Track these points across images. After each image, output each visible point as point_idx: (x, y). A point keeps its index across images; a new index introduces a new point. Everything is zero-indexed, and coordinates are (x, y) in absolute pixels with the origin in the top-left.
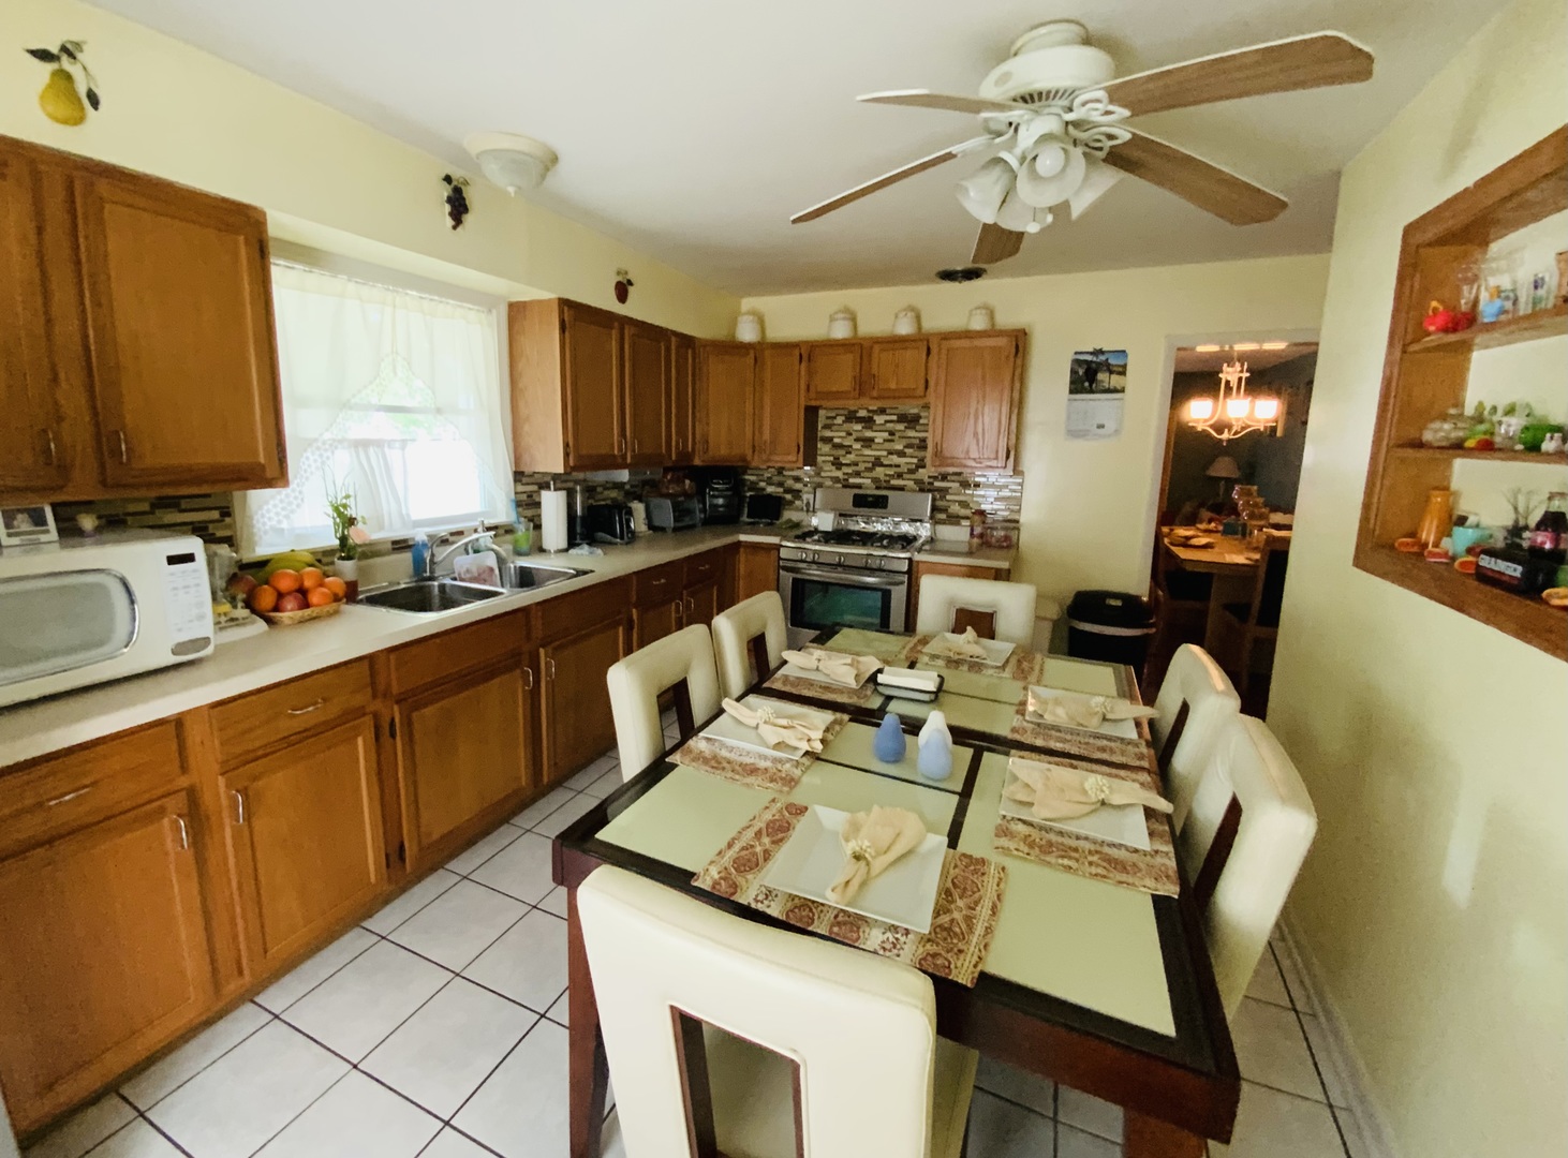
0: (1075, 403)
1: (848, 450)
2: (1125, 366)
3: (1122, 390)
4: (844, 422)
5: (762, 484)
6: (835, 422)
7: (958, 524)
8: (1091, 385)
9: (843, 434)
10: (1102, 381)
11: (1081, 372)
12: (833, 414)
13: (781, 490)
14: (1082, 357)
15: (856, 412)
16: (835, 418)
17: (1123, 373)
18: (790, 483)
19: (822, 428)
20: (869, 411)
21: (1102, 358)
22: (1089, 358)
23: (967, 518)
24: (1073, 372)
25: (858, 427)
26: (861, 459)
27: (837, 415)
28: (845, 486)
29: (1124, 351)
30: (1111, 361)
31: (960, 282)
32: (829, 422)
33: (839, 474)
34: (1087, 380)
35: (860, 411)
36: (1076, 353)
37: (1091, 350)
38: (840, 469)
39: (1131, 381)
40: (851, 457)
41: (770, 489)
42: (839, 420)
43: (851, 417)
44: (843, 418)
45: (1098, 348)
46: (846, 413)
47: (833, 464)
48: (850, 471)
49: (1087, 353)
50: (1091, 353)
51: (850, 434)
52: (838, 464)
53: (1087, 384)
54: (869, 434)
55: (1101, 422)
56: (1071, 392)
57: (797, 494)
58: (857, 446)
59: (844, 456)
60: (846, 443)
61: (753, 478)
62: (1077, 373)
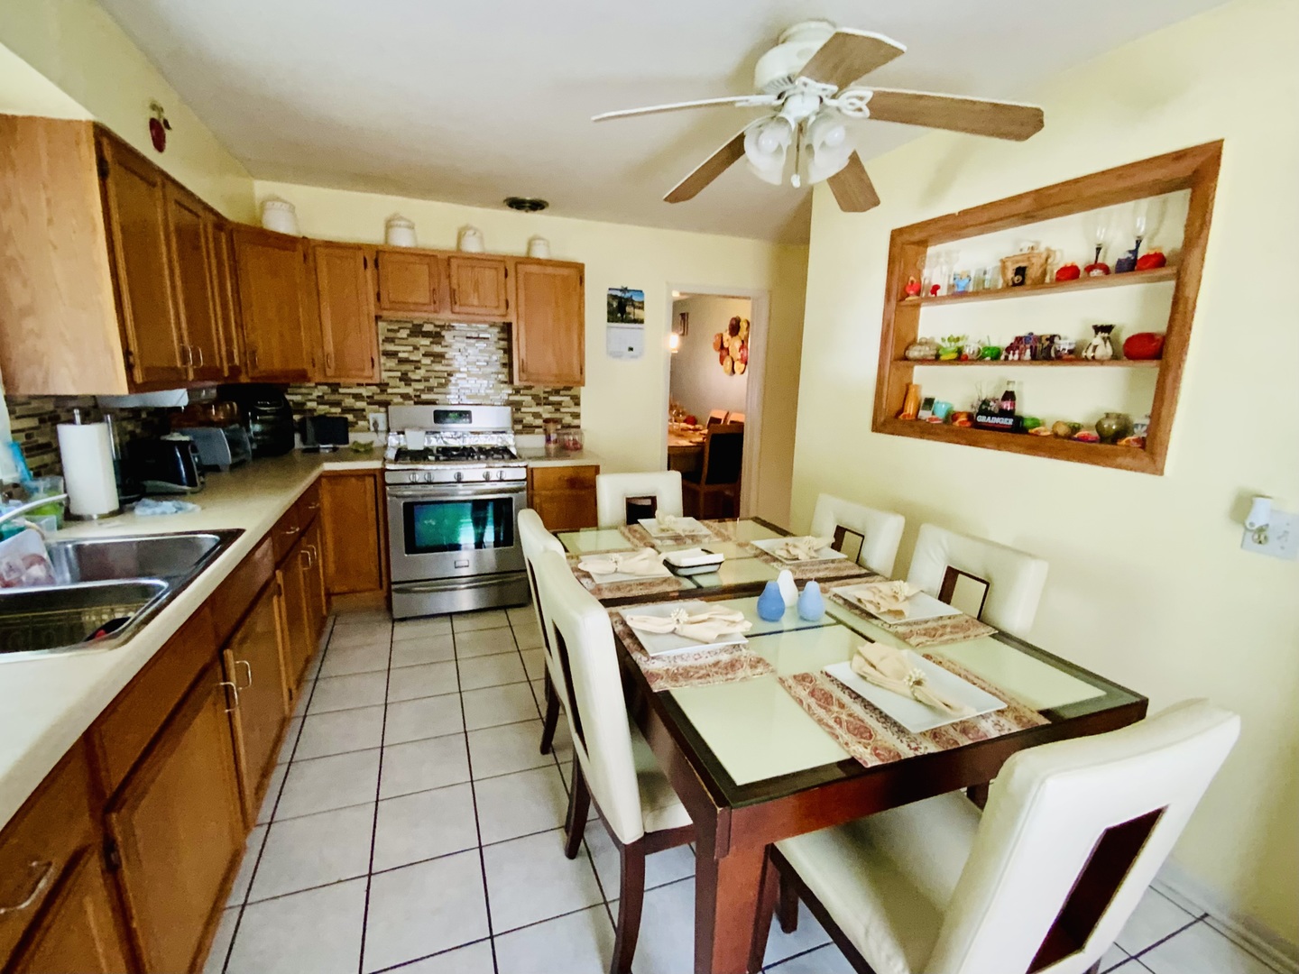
0: (613, 330)
1: (417, 365)
2: (643, 303)
3: (642, 322)
4: (409, 335)
5: (311, 405)
6: (399, 335)
7: (533, 432)
8: (622, 316)
9: (411, 348)
10: (629, 314)
11: (615, 304)
12: (396, 327)
13: (338, 410)
14: (614, 293)
15: (421, 326)
16: (398, 331)
17: (642, 308)
18: (349, 402)
19: (383, 341)
20: (436, 326)
21: (628, 295)
22: (619, 294)
23: (540, 427)
24: (609, 305)
25: (426, 341)
26: (433, 374)
27: (400, 328)
28: (416, 403)
29: (641, 291)
30: (634, 298)
31: (527, 211)
32: (391, 335)
33: (409, 390)
34: (619, 312)
35: (425, 325)
36: (610, 289)
37: (620, 288)
38: (410, 385)
39: (646, 314)
40: (421, 373)
41: (323, 409)
42: (404, 334)
43: (417, 331)
44: (408, 332)
45: (625, 287)
46: (410, 325)
47: (401, 379)
48: (422, 387)
49: (617, 290)
50: (621, 290)
51: (418, 349)
52: (405, 379)
53: (619, 315)
54: (437, 349)
55: (632, 346)
56: (609, 321)
57: (360, 414)
58: (427, 361)
59: (413, 371)
60: (413, 358)
61: (298, 398)
62: (612, 305)
